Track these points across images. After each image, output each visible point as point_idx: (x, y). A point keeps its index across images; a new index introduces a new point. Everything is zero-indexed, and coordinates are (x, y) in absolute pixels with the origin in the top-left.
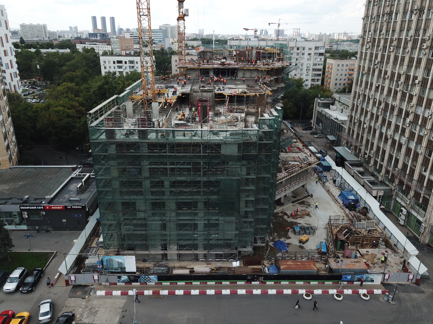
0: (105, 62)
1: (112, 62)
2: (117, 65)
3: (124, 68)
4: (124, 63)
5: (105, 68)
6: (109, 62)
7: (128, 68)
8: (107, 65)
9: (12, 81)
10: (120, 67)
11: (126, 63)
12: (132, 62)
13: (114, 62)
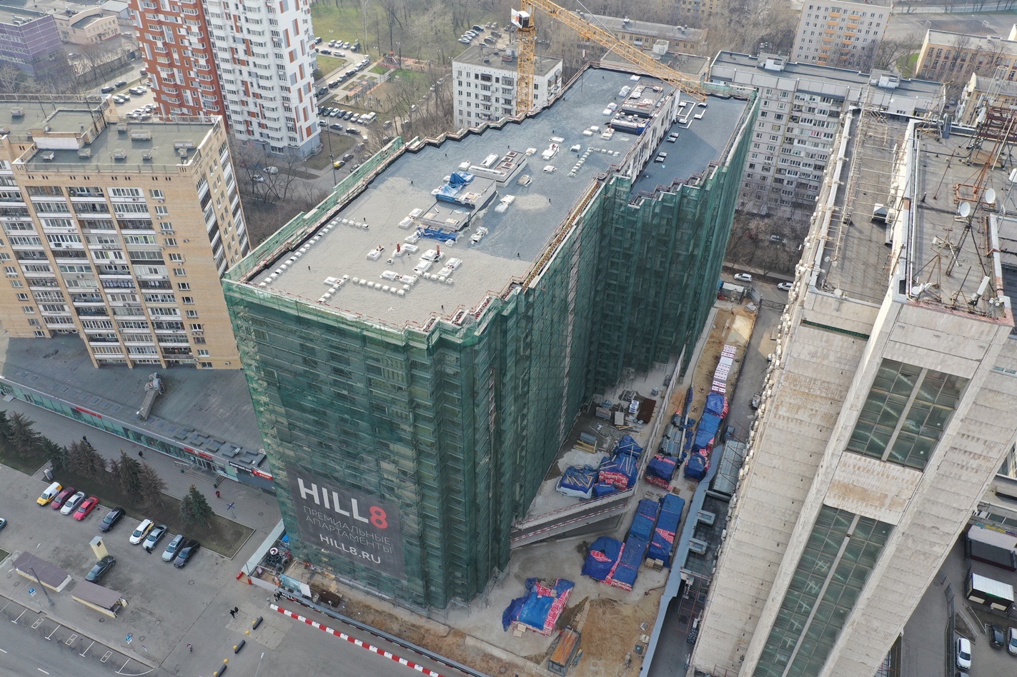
0: (460, 73)
1: (473, 76)
2: (480, 82)
3: (493, 89)
4: (494, 80)
5: (460, 84)
6: (468, 75)
7: (501, 91)
8: (464, 79)
9: (301, 101)
10: (486, 88)
11: (497, 80)
12: (509, 82)
13: (477, 76)
